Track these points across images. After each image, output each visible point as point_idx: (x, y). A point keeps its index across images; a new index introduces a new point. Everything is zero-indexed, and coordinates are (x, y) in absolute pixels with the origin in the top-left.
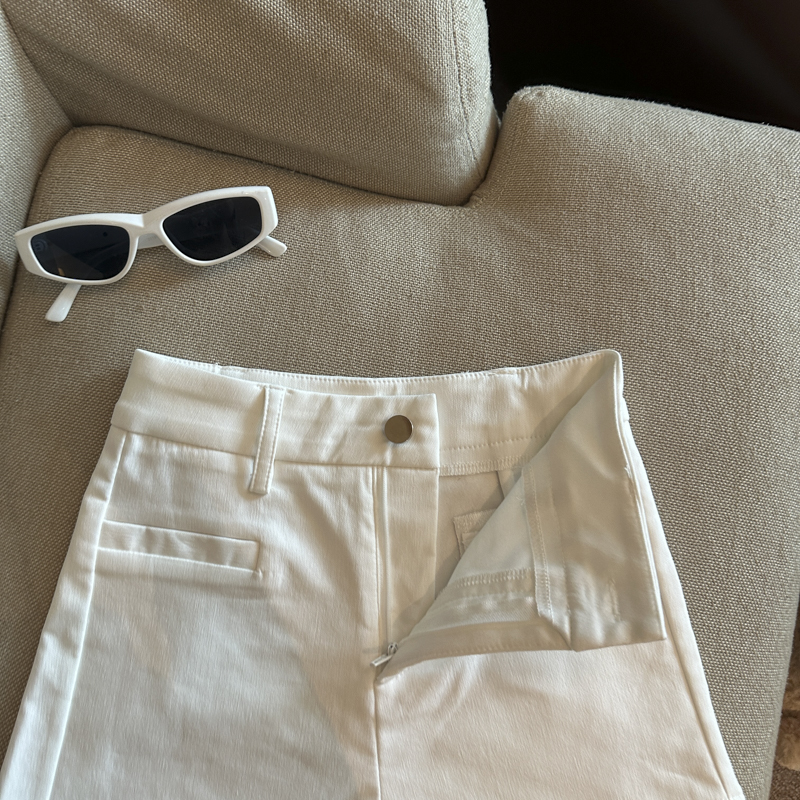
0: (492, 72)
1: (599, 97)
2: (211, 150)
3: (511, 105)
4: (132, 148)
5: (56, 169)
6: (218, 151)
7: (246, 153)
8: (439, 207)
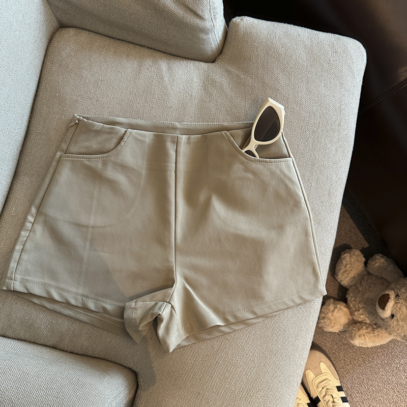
0: (224, 10)
1: (265, 21)
2: (114, 38)
3: (231, 24)
4: (84, 36)
5: (55, 43)
6: (117, 39)
7: (128, 40)
8: (203, 63)
